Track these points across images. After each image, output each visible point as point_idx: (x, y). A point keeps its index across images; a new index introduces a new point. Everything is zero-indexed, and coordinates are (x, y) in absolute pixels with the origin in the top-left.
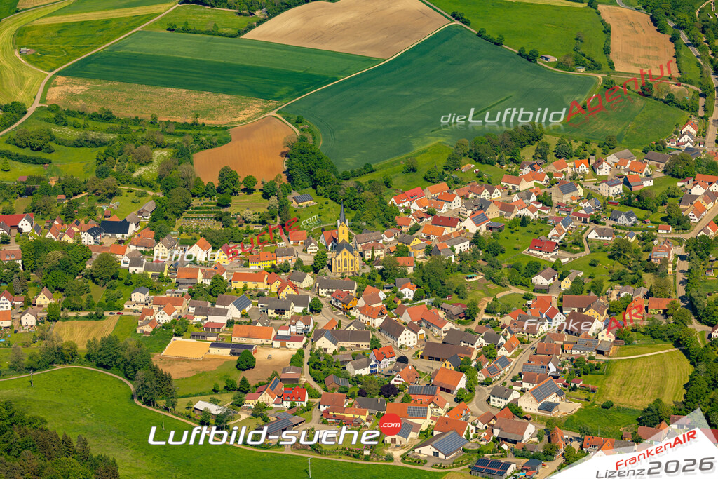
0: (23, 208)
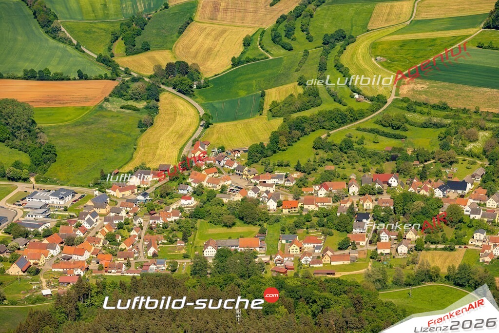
0: (390, 170)
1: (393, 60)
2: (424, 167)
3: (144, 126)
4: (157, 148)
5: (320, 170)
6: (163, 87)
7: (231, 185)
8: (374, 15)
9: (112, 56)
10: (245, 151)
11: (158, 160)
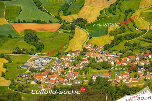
0: (149, 52)
1: (147, 18)
3: (71, 38)
4: (75, 45)
5: (127, 52)
6: (76, 26)
7: (99, 57)
8: (140, 4)
9: (59, 16)
10: (103, 46)
11: (76, 48)
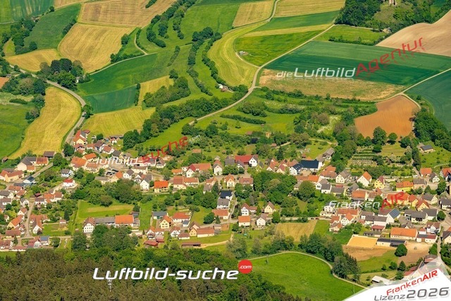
0: (251, 152)
1: (254, 54)
2: (280, 149)
3: (31, 118)
4: (43, 137)
5: (188, 153)
6: (48, 82)
7: (108, 169)
8: (238, 14)
9: (3, 55)
10: (121, 138)
11: (44, 147)
